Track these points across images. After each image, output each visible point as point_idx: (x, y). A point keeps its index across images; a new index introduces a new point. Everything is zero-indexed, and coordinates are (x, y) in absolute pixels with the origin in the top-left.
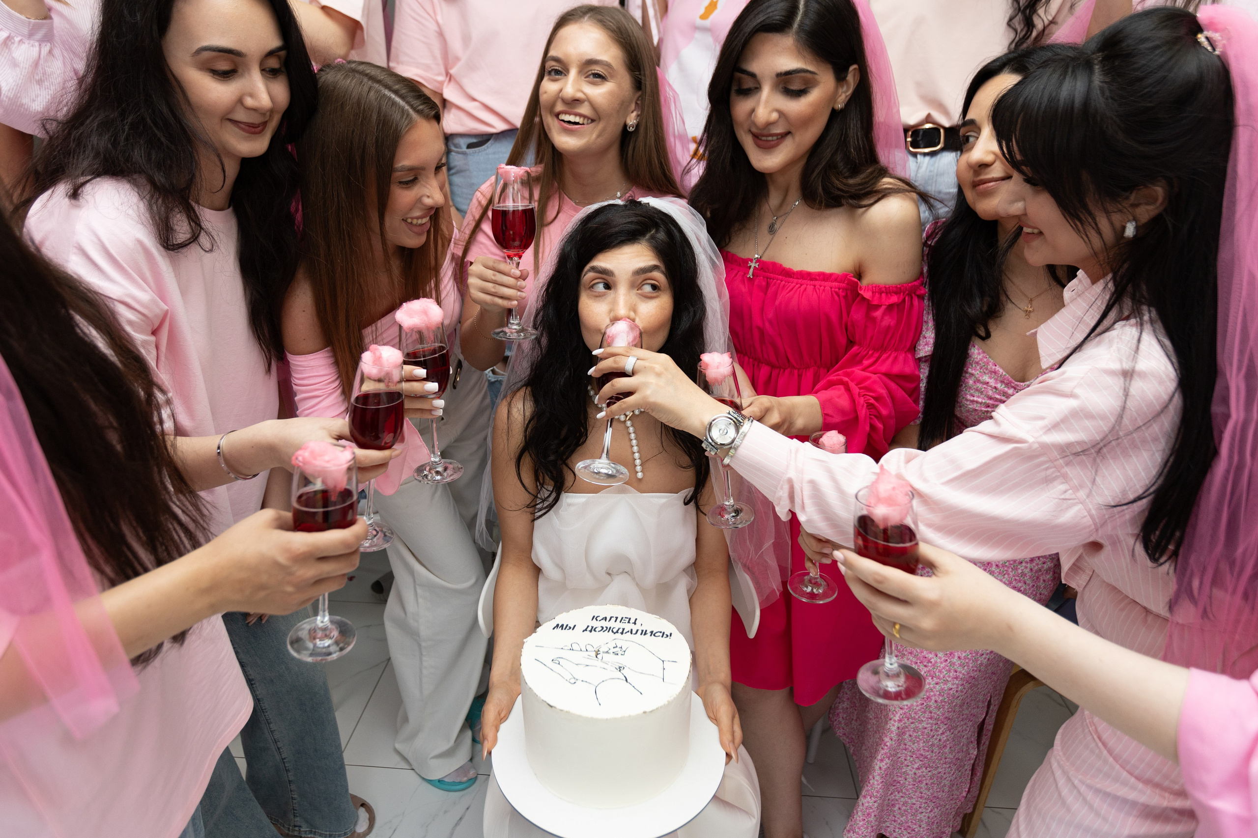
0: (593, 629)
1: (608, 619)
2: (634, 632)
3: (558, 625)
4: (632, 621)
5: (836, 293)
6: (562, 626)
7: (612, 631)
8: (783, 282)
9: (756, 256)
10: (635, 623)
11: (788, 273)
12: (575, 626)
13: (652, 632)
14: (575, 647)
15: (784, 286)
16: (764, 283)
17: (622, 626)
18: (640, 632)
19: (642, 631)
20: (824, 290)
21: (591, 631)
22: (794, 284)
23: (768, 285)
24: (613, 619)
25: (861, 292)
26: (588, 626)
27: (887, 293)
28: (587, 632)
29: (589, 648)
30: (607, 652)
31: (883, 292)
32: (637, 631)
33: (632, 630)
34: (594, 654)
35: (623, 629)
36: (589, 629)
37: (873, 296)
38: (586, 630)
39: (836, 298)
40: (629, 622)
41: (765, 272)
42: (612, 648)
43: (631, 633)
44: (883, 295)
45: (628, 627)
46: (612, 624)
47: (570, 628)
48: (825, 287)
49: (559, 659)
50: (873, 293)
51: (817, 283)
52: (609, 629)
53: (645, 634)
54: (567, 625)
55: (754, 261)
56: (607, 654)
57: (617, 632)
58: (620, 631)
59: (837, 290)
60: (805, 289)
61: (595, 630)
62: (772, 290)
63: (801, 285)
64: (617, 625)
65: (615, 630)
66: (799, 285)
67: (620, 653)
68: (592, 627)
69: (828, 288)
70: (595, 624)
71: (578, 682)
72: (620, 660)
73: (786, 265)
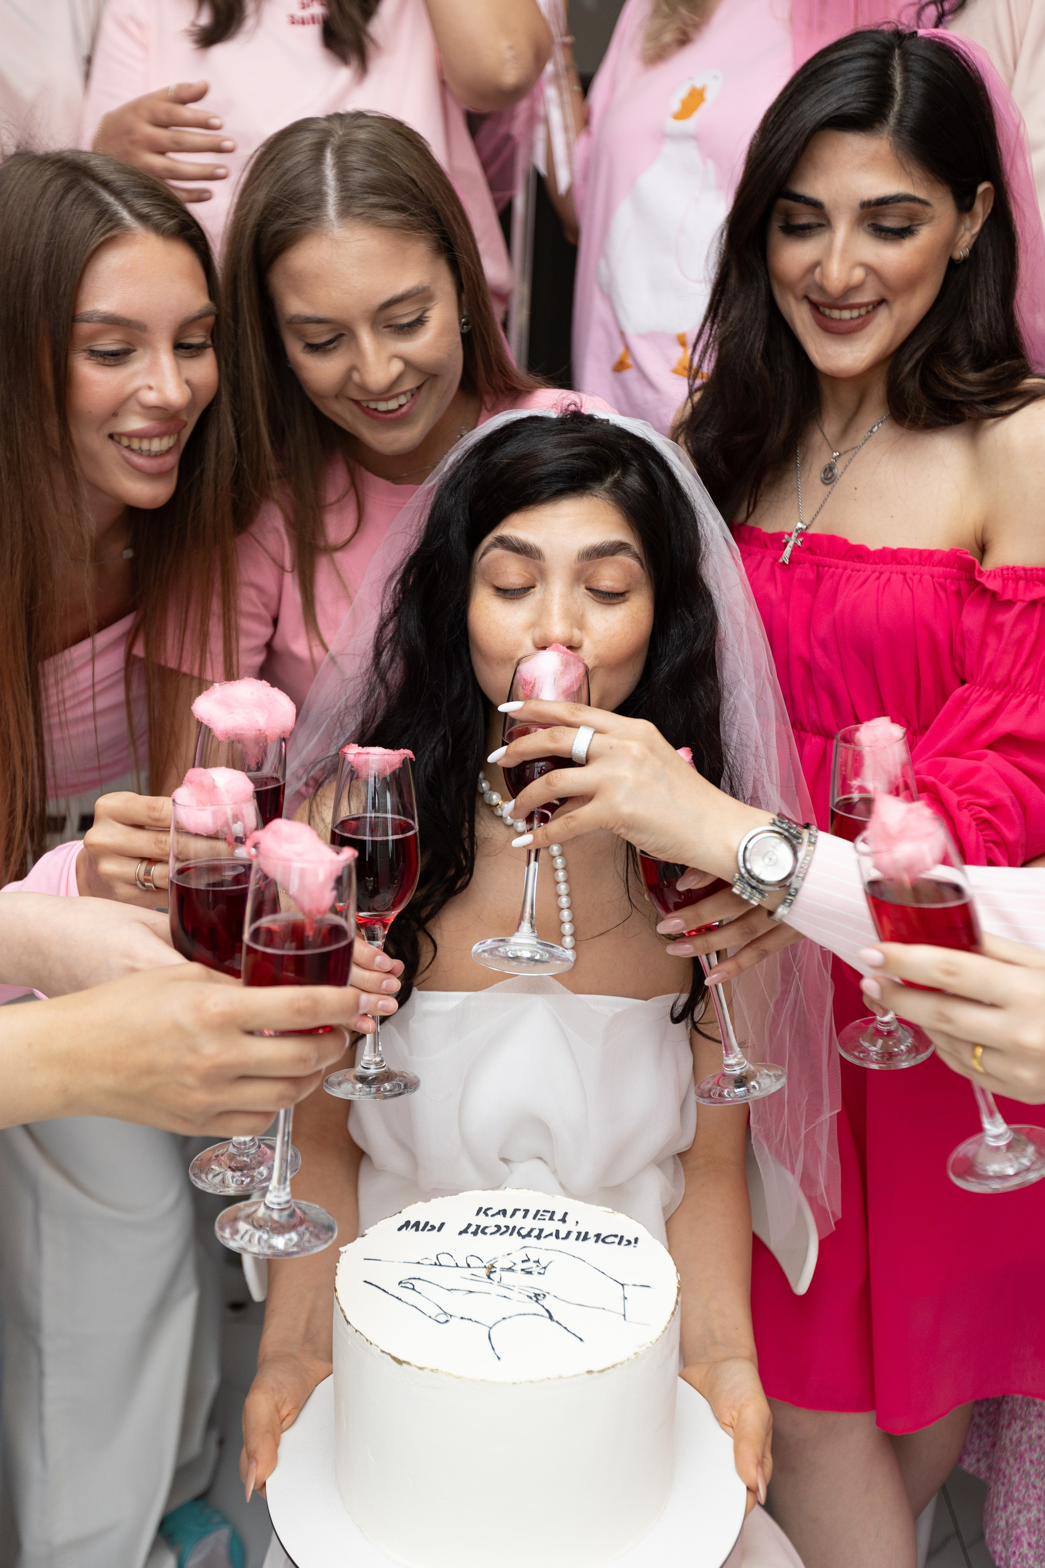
0: (480, 1230)
1: (509, 1213)
2: (562, 1234)
3: (407, 1224)
4: (558, 1216)
5: (940, 584)
6: (417, 1224)
7: (519, 1234)
8: (848, 572)
9: (800, 525)
10: (563, 1220)
11: (859, 553)
12: (443, 1224)
13: (598, 1236)
14: (444, 1259)
15: (849, 577)
16: (811, 576)
17: (538, 1224)
18: (574, 1235)
19: (579, 1233)
20: (920, 581)
21: (475, 1233)
22: (868, 573)
23: (819, 577)
24: (520, 1214)
25: (983, 580)
26: (470, 1225)
27: (1027, 581)
28: (469, 1236)
29: (473, 1262)
30: (510, 1269)
31: (1021, 578)
32: (569, 1233)
33: (557, 1232)
34: (483, 1273)
35: (541, 1231)
36: (473, 1229)
37: (1005, 587)
38: (465, 1231)
40: (551, 1218)
41: (815, 554)
42: (519, 1262)
43: (557, 1237)
44: (1022, 583)
45: (549, 1227)
46: (517, 1221)
47: (433, 1227)
48: (921, 575)
49: (411, 1281)
50: (1003, 580)
51: (907, 568)
52: (512, 1230)
53: (585, 1238)
54: (427, 1223)
55: (795, 534)
56: (510, 1273)
57: (529, 1235)
58: (535, 1233)
59: (942, 580)
60: (889, 580)
61: (483, 1232)
62: (827, 585)
63: (881, 573)
64: (529, 1223)
65: (524, 1232)
66: (877, 574)
67: (535, 1270)
68: (478, 1227)
69: (927, 577)
70: (482, 1220)
71: (452, 1320)
72: (536, 1282)
73: (855, 539)
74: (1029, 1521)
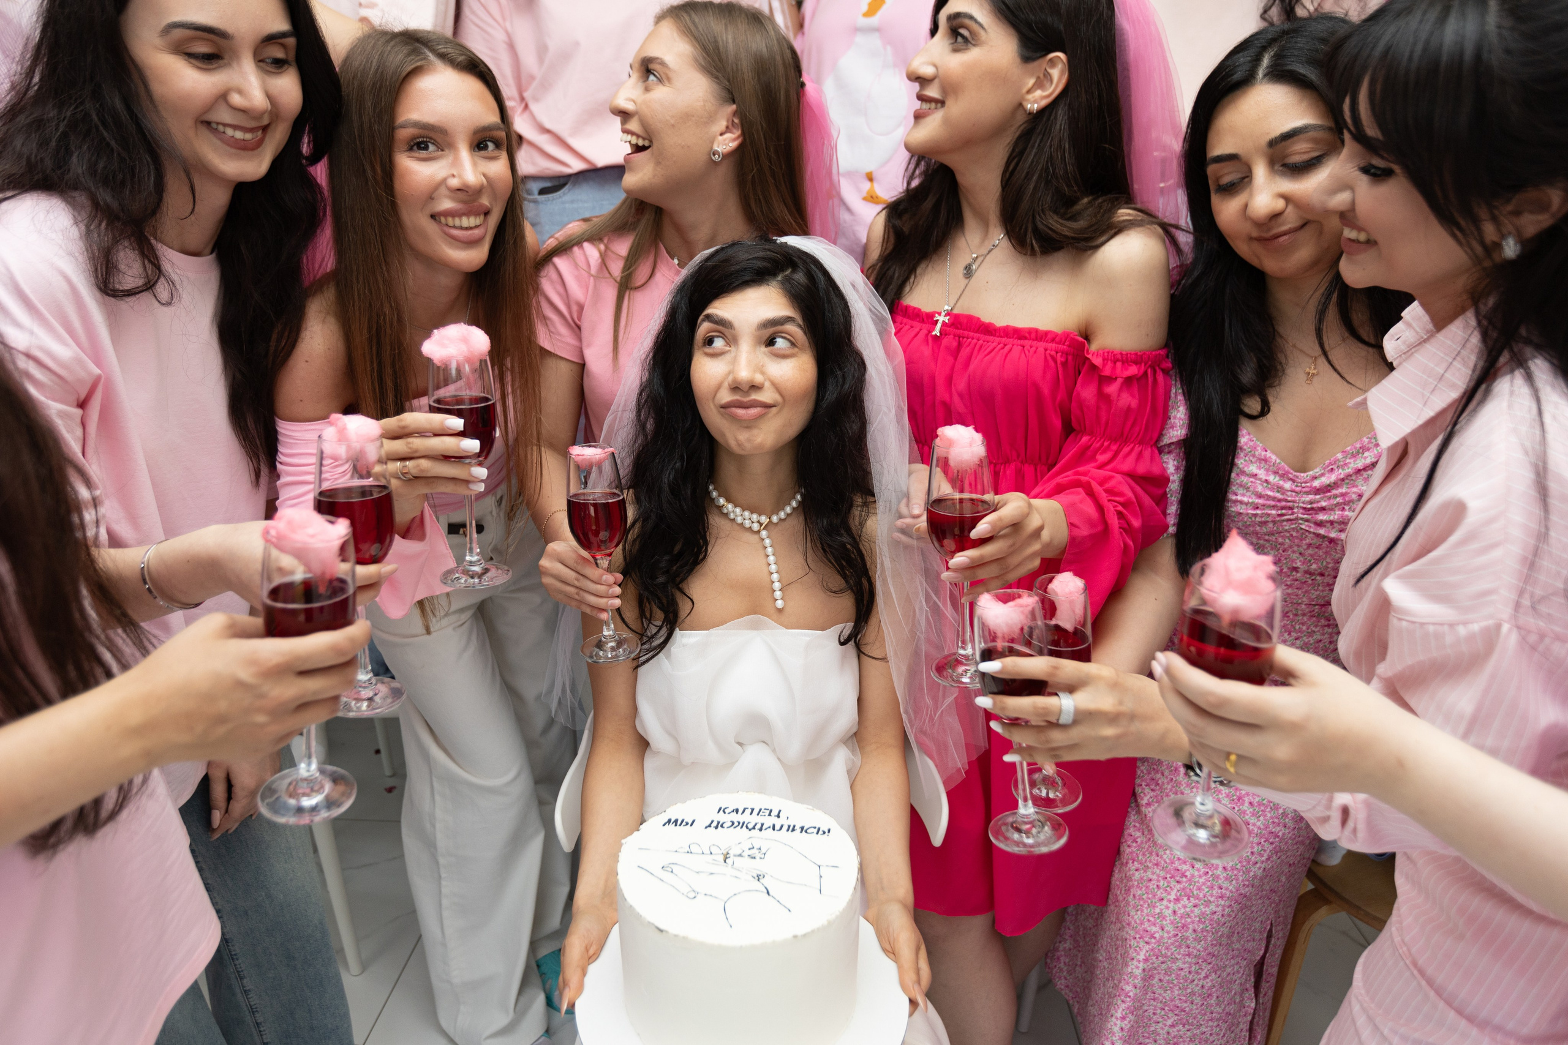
0: (719, 825)
1: (740, 811)
2: (777, 827)
3: (669, 821)
4: (775, 813)
5: (1052, 356)
6: (676, 821)
7: (747, 827)
8: (981, 342)
9: (945, 307)
10: (778, 816)
11: (988, 329)
12: (694, 821)
13: (802, 828)
14: (694, 849)
15: (981, 346)
16: (955, 344)
17: (760, 820)
18: (785, 828)
19: (789, 827)
20: (1035, 352)
21: (716, 827)
22: (995, 344)
23: (960, 346)
24: (748, 811)
25: (1090, 356)
26: (712, 822)
27: (1123, 362)
28: (712, 829)
29: (714, 850)
30: (740, 855)
31: (1118, 360)
32: (782, 826)
33: (774, 826)
34: (722, 858)
35: (762, 825)
36: (714, 824)
37: (1104, 365)
38: (710, 826)
39: (1052, 364)
40: (770, 815)
41: (959, 329)
42: (746, 849)
43: (774, 829)
44: (1119, 364)
45: (769, 821)
46: (746, 818)
47: (687, 824)
48: (1037, 348)
49: (671, 866)
50: (1104, 360)
51: (1027, 343)
52: (742, 825)
53: (793, 830)
54: (683, 821)
55: (943, 314)
56: (740, 858)
57: (754, 828)
58: (758, 826)
59: (1053, 353)
60: (1010, 350)
61: (722, 826)
62: (965, 352)
63: (1005, 345)
64: (753, 819)
65: (750, 826)
66: (1002, 345)
67: (758, 856)
68: (719, 823)
69: (1041, 350)
70: (722, 818)
71: (699, 896)
72: (758, 866)
73: (986, 318)
74: (1065, 948)
